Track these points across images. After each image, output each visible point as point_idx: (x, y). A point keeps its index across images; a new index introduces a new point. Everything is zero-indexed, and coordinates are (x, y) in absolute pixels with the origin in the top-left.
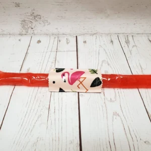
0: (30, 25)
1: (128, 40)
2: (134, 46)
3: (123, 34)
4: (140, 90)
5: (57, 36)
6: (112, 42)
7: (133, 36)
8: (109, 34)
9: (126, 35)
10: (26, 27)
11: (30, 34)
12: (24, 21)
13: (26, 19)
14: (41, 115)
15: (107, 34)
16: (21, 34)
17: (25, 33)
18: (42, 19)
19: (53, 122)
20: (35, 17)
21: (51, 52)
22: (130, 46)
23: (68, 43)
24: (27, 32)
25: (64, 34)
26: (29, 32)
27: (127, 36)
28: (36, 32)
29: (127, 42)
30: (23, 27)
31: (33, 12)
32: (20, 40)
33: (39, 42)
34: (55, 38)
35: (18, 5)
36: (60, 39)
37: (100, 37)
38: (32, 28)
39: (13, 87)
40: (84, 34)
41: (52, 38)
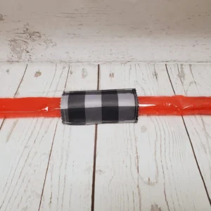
0: (25, 46)
1: (182, 72)
2: (191, 83)
3: (174, 61)
5: (68, 64)
6: (156, 75)
7: (190, 65)
8: (152, 63)
9: (179, 64)
11: (24, 61)
12: (14, 41)
13: (17, 38)
14: (27, 207)
15: (149, 62)
16: (10, 62)
17: (17, 60)
18: (43, 37)
20: (31, 35)
21: (56, 91)
22: (185, 83)
23: (84, 76)
24: (20, 58)
25: (78, 62)
26: (23, 57)
27: (182, 65)
28: (33, 58)
29: (181, 76)
30: (13, 49)
31: (28, 27)
32: (8, 71)
33: (38, 74)
34: (64, 68)
36: (72, 69)
37: (137, 67)
38: (28, 52)
40: (111, 62)
41: (60, 67)
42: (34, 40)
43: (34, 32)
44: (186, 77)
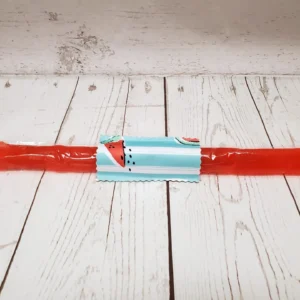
0: (76, 56)
1: (265, 86)
2: (276, 98)
3: (255, 73)
4: (289, 178)
5: (128, 76)
6: (234, 89)
7: (274, 79)
8: (229, 75)
9: (261, 76)
10: (69, 59)
11: (75, 73)
12: (65, 48)
13: (68, 44)
14: (95, 224)
15: (225, 75)
16: (58, 74)
17: (66, 71)
18: (99, 43)
19: (119, 238)
20: (85, 40)
21: (116, 106)
22: (269, 97)
23: (147, 91)
24: (70, 69)
25: (140, 74)
26: (74, 69)
27: (264, 78)
28: (86, 70)
29: (264, 90)
30: (63, 59)
31: (83, 30)
32: (55, 85)
33: (93, 88)
34: (123, 81)
35: (53, 17)
36: (133, 82)
37: (211, 80)
38: (79, 62)
39: (40, 173)
40: (179, 74)
41: (118, 80)
42: (88, 47)
43: (90, 37)
44: (270, 91)
